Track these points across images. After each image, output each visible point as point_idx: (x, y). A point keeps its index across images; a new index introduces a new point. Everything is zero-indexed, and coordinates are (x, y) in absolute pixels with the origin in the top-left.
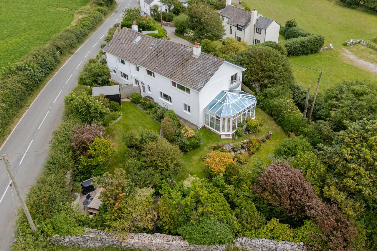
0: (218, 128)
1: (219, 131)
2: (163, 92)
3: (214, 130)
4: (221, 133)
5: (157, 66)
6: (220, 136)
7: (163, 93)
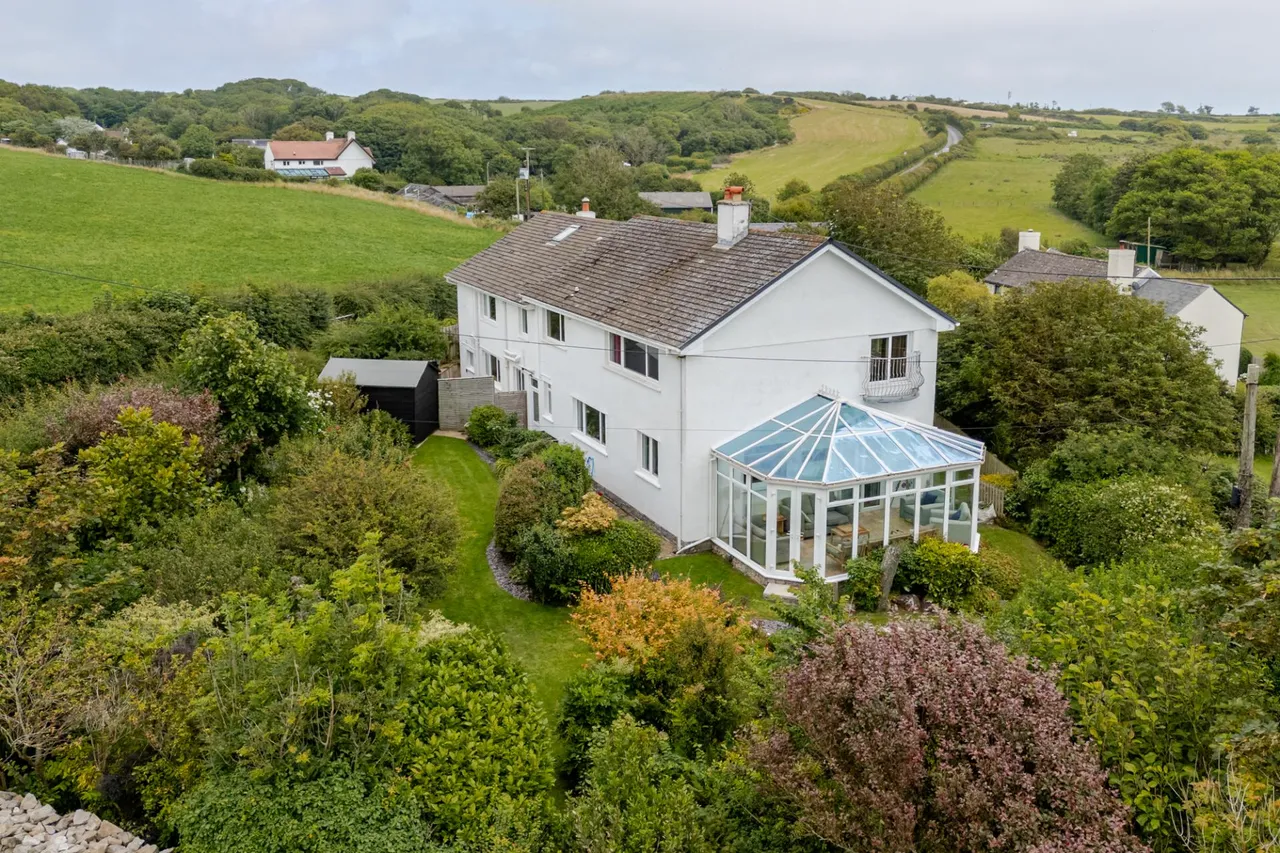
0: (759, 556)
1: (763, 563)
2: (585, 401)
3: (747, 560)
4: (769, 570)
5: (577, 289)
6: (760, 585)
7: (588, 407)
